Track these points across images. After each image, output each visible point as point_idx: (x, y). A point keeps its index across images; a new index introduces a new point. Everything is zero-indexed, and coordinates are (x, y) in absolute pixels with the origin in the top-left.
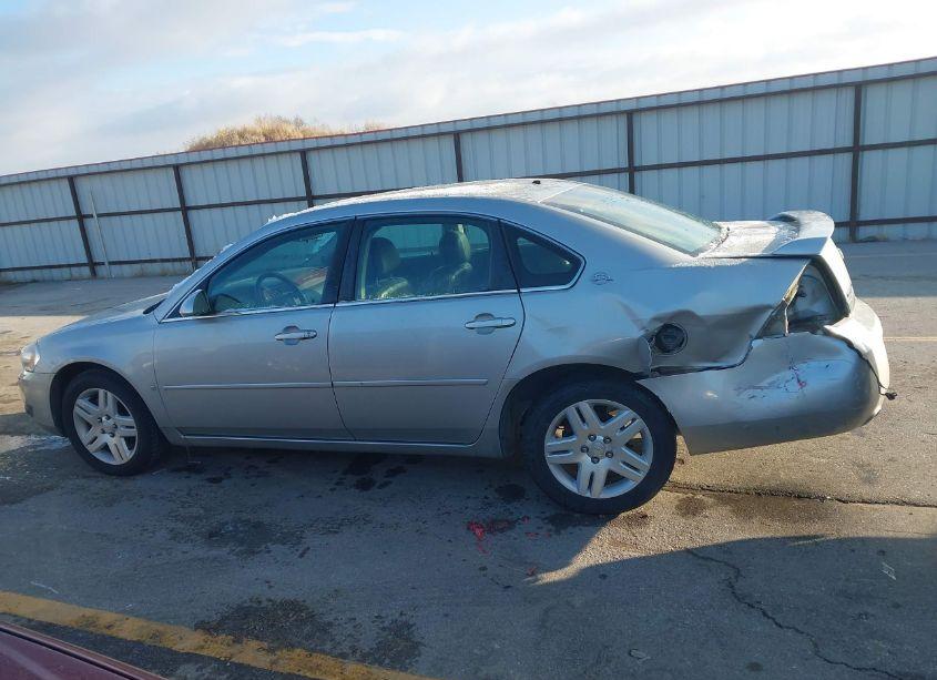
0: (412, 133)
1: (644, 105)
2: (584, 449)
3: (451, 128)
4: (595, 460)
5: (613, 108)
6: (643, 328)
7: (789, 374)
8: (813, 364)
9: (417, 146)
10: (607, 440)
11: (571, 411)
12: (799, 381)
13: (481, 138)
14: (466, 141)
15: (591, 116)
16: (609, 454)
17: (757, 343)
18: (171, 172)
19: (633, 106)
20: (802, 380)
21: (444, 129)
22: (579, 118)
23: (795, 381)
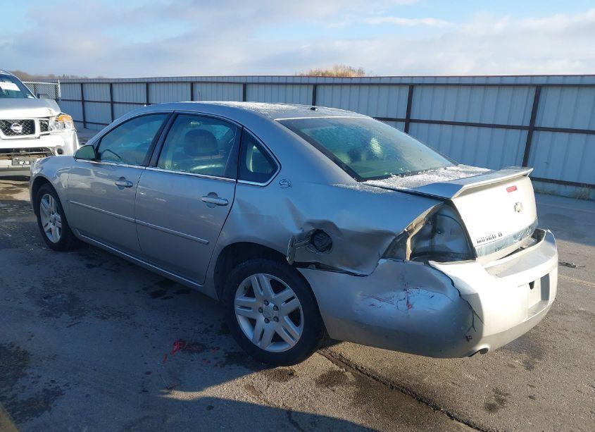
0: (382, 81)
1: (551, 81)
2: (261, 310)
3: (409, 81)
4: (267, 321)
5: (528, 81)
6: (301, 228)
7: (402, 294)
8: (422, 291)
9: (384, 90)
10: (276, 308)
11: (254, 278)
12: (408, 302)
13: (428, 90)
14: (417, 92)
15: (509, 85)
16: (277, 319)
17: (382, 261)
18: (242, 87)
19: (544, 81)
20: (411, 302)
21: (404, 81)
22: (500, 85)
23: (405, 302)
